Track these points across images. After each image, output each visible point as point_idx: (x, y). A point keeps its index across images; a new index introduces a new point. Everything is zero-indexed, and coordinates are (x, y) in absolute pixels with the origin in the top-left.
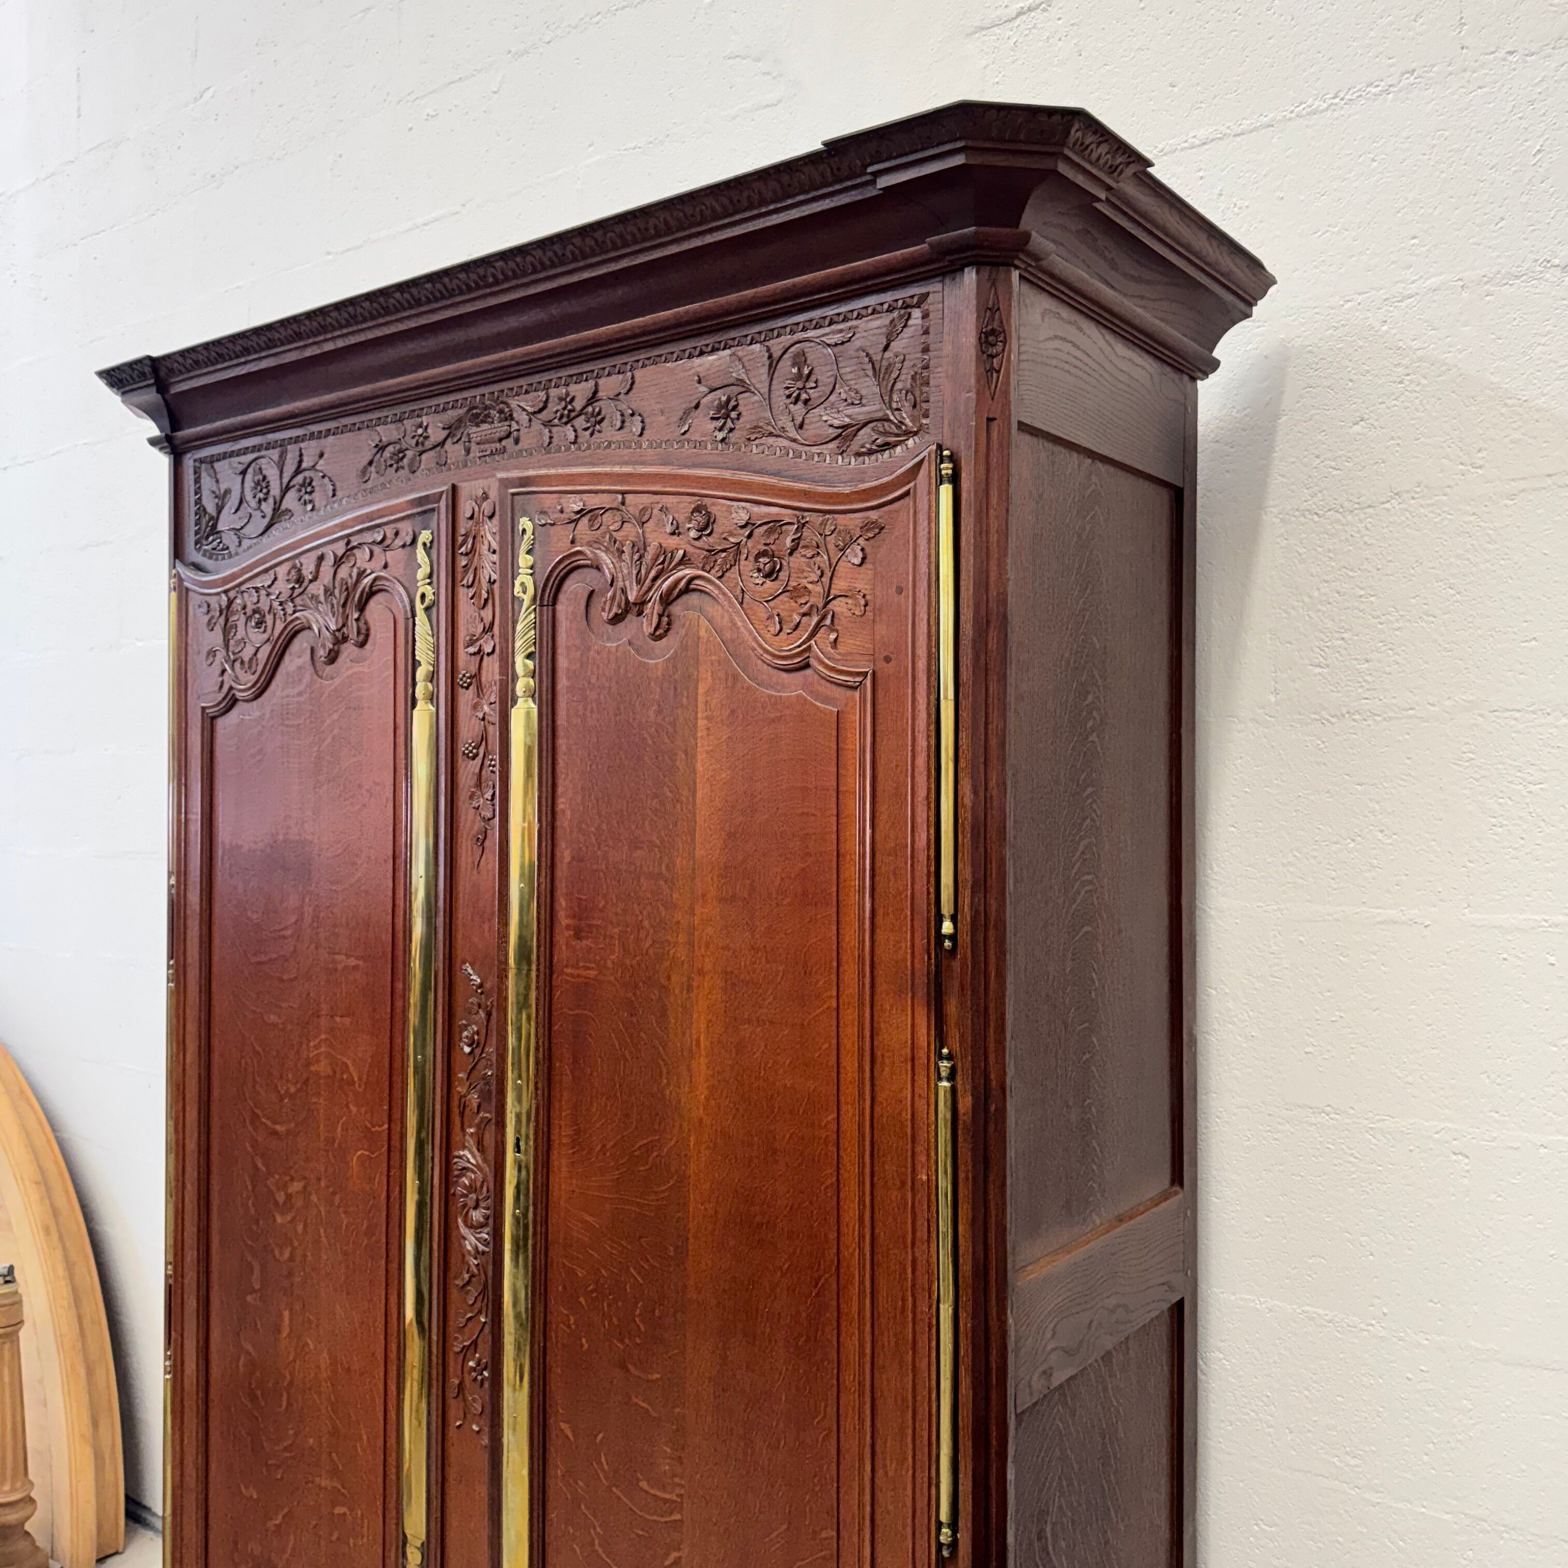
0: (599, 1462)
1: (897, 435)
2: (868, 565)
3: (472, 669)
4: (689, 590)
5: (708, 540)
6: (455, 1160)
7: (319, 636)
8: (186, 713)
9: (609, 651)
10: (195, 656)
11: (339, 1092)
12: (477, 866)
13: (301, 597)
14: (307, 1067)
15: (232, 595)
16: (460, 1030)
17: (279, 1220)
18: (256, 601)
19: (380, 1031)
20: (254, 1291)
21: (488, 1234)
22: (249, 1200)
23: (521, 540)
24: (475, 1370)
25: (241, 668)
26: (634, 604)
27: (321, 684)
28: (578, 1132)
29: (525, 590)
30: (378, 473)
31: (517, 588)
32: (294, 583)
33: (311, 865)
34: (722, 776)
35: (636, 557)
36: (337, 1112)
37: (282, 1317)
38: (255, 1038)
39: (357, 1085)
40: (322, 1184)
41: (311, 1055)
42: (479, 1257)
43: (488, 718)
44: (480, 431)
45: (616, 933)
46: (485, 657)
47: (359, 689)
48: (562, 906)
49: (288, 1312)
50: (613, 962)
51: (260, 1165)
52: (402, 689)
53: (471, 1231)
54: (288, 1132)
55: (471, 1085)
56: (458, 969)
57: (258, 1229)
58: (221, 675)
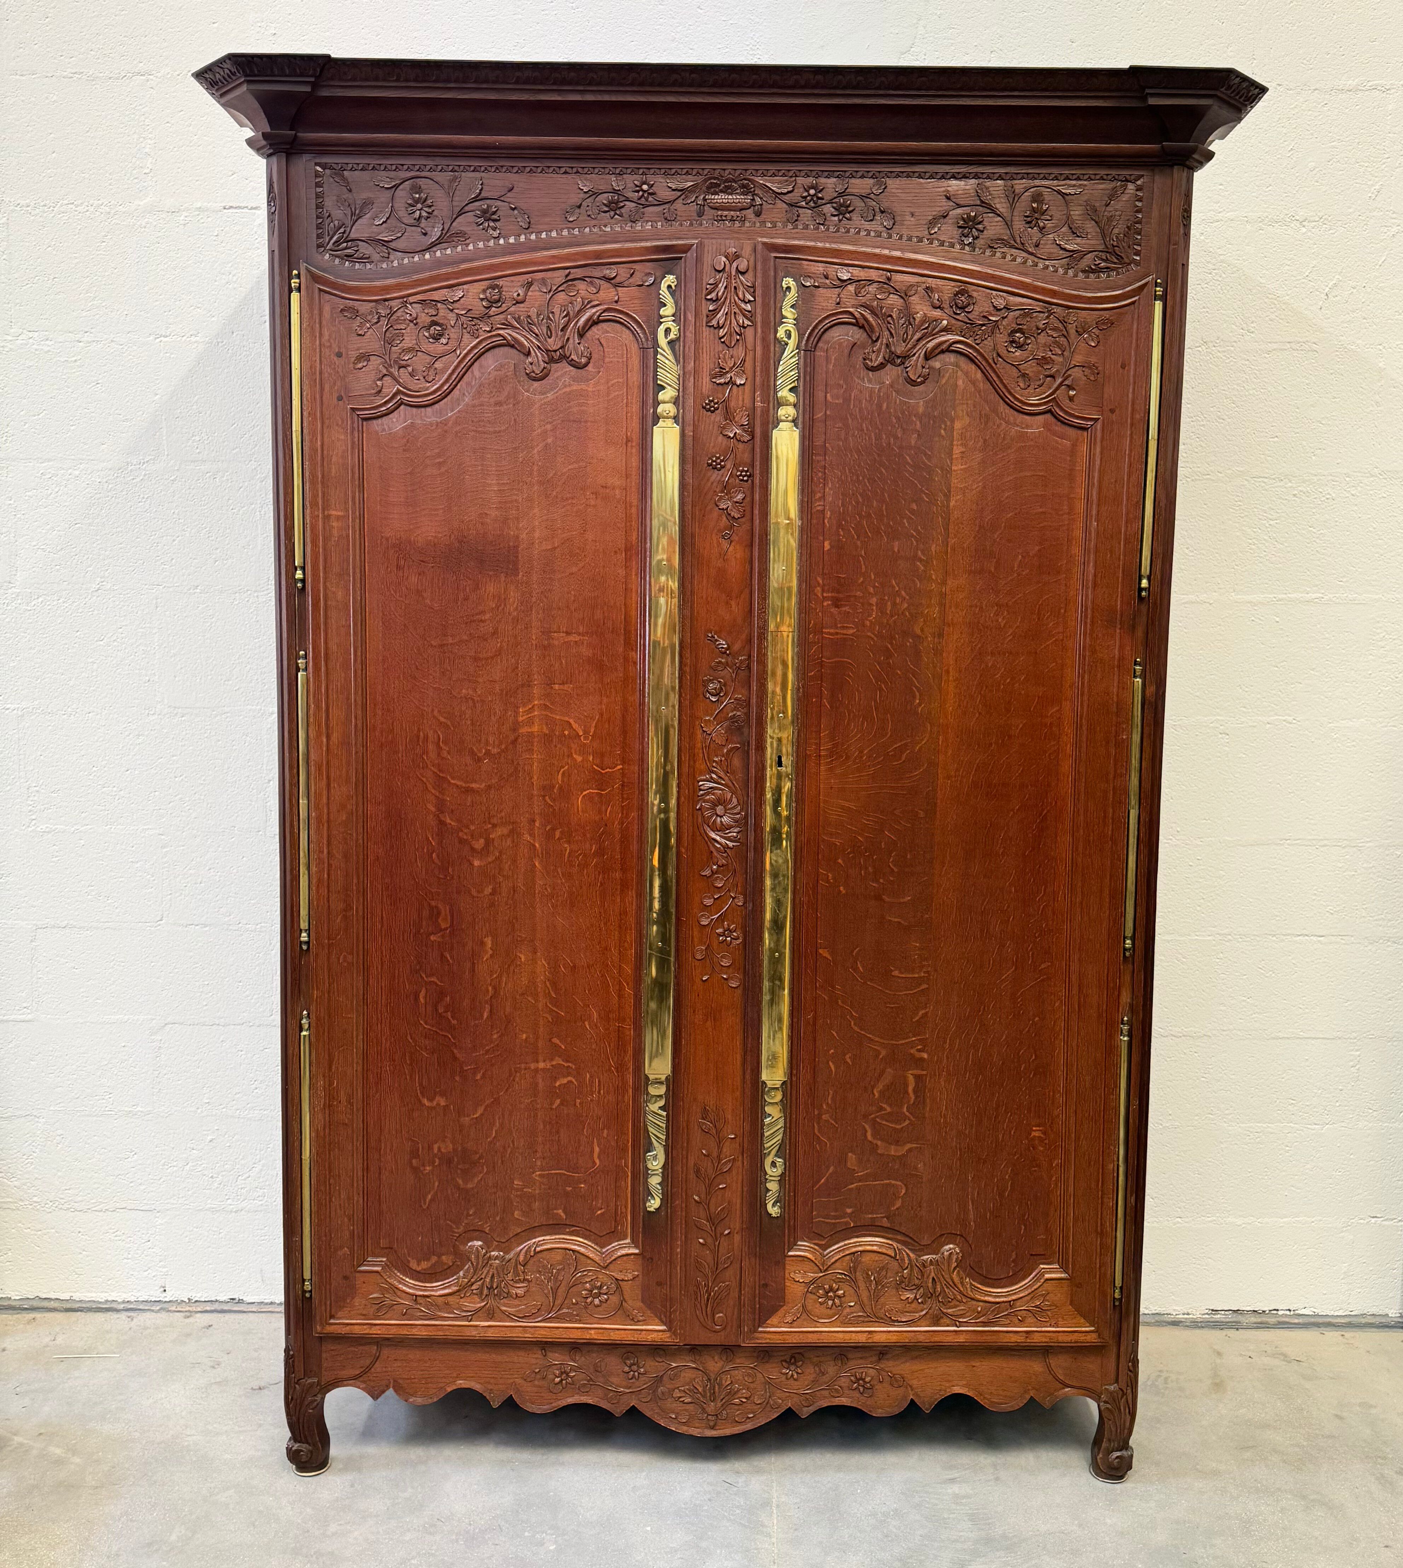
0: (856, 969)
1: (1115, 263)
2: (1101, 347)
3: (720, 396)
4: (948, 350)
5: (969, 316)
6: (701, 783)
7: (528, 354)
8: (322, 412)
9: (872, 391)
10: (336, 358)
11: (559, 746)
12: (723, 555)
13: (501, 316)
14: (514, 730)
15: (395, 304)
16: (705, 684)
17: (476, 863)
18: (434, 313)
19: (610, 692)
20: (441, 930)
21: (738, 833)
22: (432, 854)
23: (785, 296)
24: (723, 935)
25: (412, 375)
26: (898, 357)
27: (528, 397)
28: (836, 745)
29: (789, 337)
30: (589, 216)
31: (781, 333)
32: (492, 303)
33: (517, 557)
34: (974, 487)
35: (902, 321)
36: (556, 763)
37: (482, 943)
38: (439, 711)
39: (582, 738)
40: (537, 824)
41: (521, 719)
42: (728, 851)
43: (738, 437)
44: (721, 198)
45: (874, 600)
46: (735, 387)
47: (580, 405)
48: (819, 584)
49: (490, 938)
50: (871, 621)
51: (448, 821)
52: (635, 408)
53: (719, 833)
54: (489, 787)
55: (718, 724)
56: (703, 637)
57: (446, 876)
58: (381, 379)
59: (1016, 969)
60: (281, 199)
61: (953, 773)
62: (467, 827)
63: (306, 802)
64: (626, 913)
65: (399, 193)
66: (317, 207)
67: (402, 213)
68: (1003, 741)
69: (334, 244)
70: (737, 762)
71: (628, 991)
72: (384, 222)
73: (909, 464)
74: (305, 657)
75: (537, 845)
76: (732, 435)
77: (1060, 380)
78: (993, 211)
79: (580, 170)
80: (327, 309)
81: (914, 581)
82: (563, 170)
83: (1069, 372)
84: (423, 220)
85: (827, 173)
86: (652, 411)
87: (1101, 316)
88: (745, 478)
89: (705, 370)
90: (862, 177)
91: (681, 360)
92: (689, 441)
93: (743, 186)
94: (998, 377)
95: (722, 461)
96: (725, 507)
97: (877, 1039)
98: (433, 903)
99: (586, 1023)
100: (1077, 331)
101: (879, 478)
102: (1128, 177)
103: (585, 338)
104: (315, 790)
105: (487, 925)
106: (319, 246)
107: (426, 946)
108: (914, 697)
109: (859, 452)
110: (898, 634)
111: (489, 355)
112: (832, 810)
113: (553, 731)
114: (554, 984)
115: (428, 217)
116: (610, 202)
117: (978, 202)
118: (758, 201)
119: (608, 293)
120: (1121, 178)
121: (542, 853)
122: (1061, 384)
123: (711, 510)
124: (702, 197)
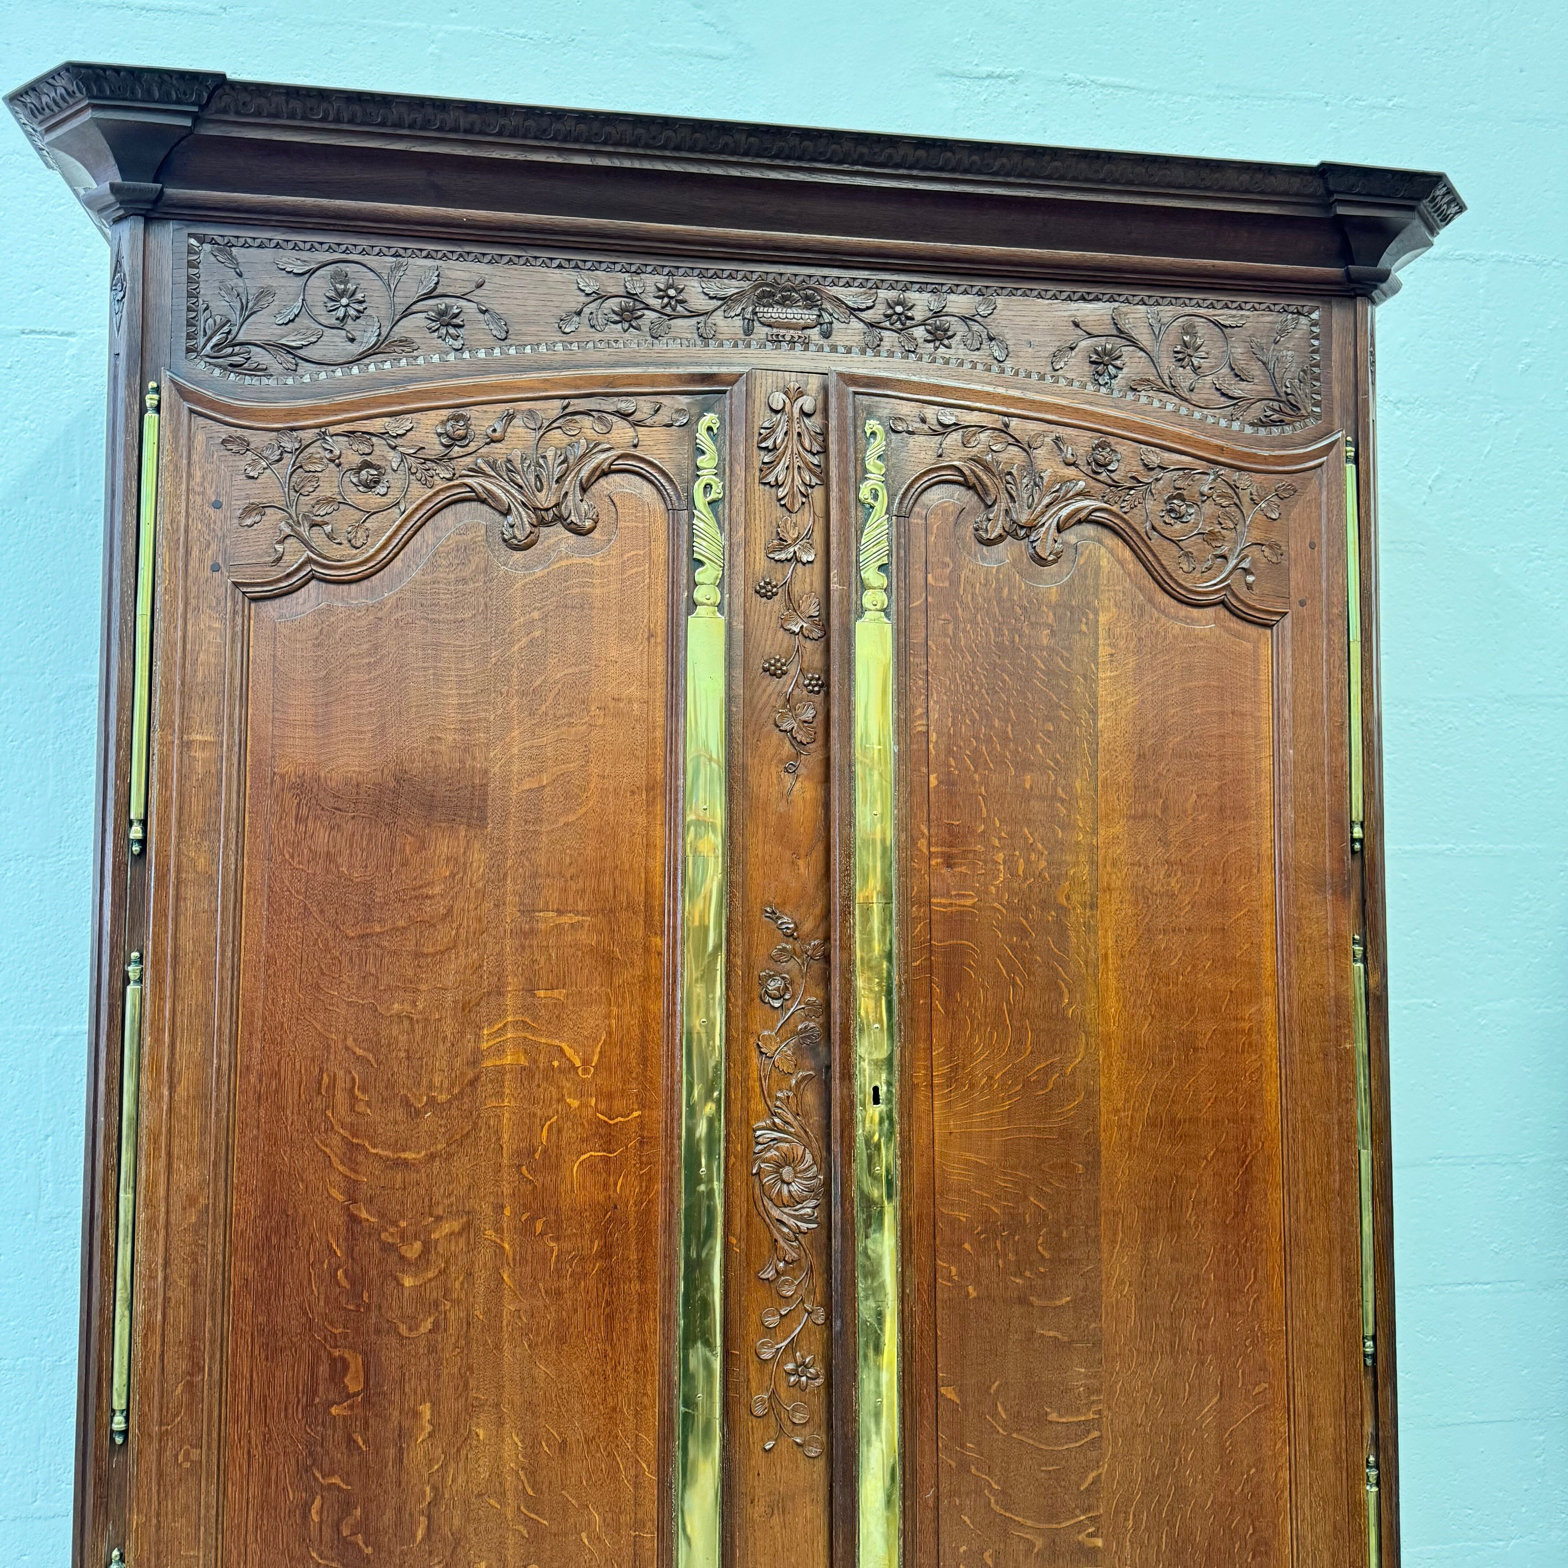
1: (1290, 415)
2: (1283, 521)
3: (779, 576)
4: (1087, 521)
5: (1112, 475)
6: (758, 1133)
7: (506, 513)
8: (186, 589)
9: (988, 572)
10: (211, 511)
11: (544, 1085)
12: (786, 796)
13: (469, 459)
14: (474, 1063)
15: (308, 436)
16: (763, 982)
17: (408, 1282)
18: (367, 451)
19: (624, 998)
20: (349, 1396)
21: (814, 1208)
22: (336, 1270)
23: (868, 443)
24: (795, 1372)
25: (330, 537)
26: (1022, 527)
27: (506, 571)
28: (955, 1069)
29: (876, 497)
30: (593, 326)
31: (865, 493)
32: (454, 440)
33: (485, 800)
34: (1129, 701)
35: (1025, 481)
36: (539, 1112)
37: (416, 1414)
38: (355, 1040)
39: (580, 1072)
40: (507, 1212)
41: (484, 1046)
42: (800, 1237)
43: (806, 633)
44: (775, 313)
45: (1000, 857)
46: (800, 565)
47: (583, 585)
48: (923, 834)
49: (428, 1405)
50: (997, 888)
51: (364, 1215)
52: (661, 590)
53: (786, 1210)
54: (432, 1157)
55: (781, 1042)
56: (758, 914)
57: (358, 1306)
58: (281, 542)
59: (1221, 1398)
60: (133, 280)
61: (1120, 1105)
62: (395, 1223)
63: (130, 1196)
64: (644, 1348)
65: (314, 281)
66: (190, 295)
67: (319, 311)
68: (1187, 1056)
69: (213, 347)
70: (811, 1098)
71: (650, 1476)
72: (290, 321)
73: (1041, 670)
74: (141, 960)
75: (506, 1246)
76: (797, 630)
77: (1235, 561)
78: (1134, 343)
79: (580, 264)
80: (200, 438)
81: (1054, 831)
82: (557, 262)
83: (1245, 552)
84: (350, 321)
85: (918, 286)
86: (686, 594)
87: (1282, 481)
88: (816, 689)
89: (758, 541)
90: (965, 292)
91: (727, 526)
92: (739, 636)
93: (807, 298)
94: (1154, 555)
95: (783, 665)
96: (789, 728)
97: (1029, 1523)
98: (336, 1353)
99: (584, 1535)
100: (1252, 499)
101: (1001, 688)
102: (1300, 309)
103: (588, 493)
104: (147, 1176)
105: (424, 1383)
106: (189, 350)
107: (323, 1425)
108: (1061, 994)
109: (973, 654)
110: (1036, 904)
111: (448, 512)
112: (954, 1168)
113: (535, 1061)
114: (532, 1474)
115: (358, 318)
116: (623, 310)
117: (1115, 332)
118: (827, 318)
119: (622, 432)
120: (1292, 309)
121: (514, 1259)
122: (1235, 568)
123: (769, 733)
124: (750, 309)
